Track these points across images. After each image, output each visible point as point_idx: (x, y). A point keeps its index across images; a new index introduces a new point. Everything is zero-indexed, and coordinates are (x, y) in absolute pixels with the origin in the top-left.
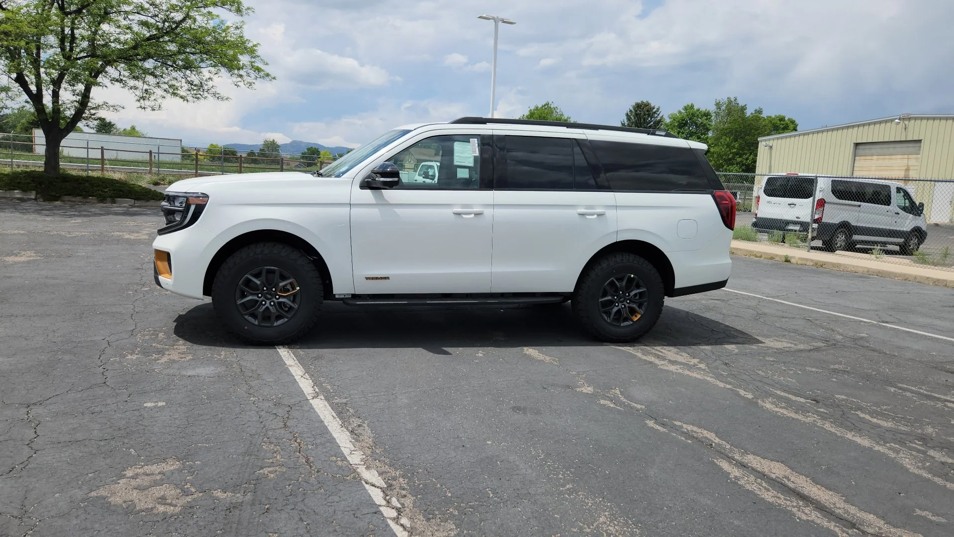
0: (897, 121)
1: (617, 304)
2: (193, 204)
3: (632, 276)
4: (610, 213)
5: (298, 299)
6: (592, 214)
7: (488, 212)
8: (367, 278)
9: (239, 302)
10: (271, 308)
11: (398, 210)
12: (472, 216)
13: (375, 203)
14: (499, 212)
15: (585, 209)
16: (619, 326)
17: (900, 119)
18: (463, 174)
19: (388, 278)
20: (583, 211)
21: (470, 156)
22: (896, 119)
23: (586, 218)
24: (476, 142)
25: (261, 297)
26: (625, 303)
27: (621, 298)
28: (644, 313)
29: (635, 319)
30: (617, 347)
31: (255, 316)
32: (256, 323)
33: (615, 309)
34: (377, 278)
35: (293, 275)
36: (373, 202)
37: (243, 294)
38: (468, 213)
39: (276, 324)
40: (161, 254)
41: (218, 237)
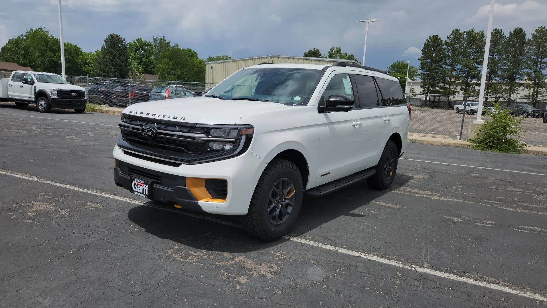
2: (244, 135)
3: (392, 152)
4: (391, 119)
6: (387, 120)
9: (269, 210)
10: (281, 209)
12: (358, 126)
16: (388, 180)
19: (329, 173)
21: (349, 87)
22: (269, 57)
23: (386, 123)
24: (349, 79)
25: (276, 203)
26: (388, 167)
28: (393, 171)
30: (393, 191)
33: (387, 171)
34: (325, 174)
35: (293, 182)
36: (326, 122)
37: (270, 203)
38: (356, 125)
39: (284, 220)
40: (197, 181)
41: (263, 160)
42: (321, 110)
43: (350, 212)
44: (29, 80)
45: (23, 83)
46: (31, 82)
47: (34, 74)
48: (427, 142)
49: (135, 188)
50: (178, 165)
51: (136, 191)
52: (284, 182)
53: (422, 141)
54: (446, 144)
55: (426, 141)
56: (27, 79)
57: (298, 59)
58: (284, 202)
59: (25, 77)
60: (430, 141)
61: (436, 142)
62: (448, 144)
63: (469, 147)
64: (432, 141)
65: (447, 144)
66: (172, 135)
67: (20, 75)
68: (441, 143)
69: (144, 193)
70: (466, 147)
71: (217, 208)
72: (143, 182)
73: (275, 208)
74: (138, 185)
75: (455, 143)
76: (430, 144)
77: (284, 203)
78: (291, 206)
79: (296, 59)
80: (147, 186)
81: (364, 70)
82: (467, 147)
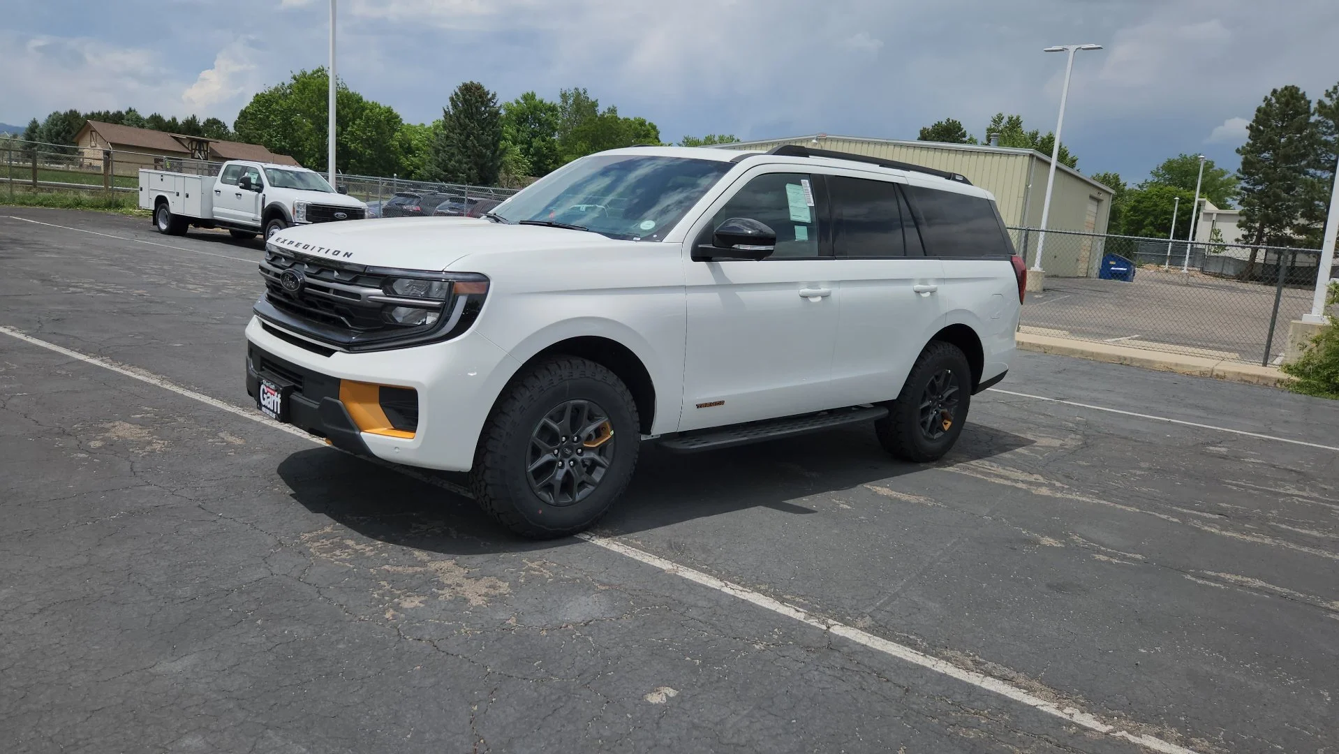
0: (814, 141)
1: (932, 411)
2: (463, 294)
3: (949, 372)
4: (943, 289)
5: (609, 451)
6: (926, 292)
7: (834, 292)
8: (699, 406)
9: (531, 468)
10: (571, 470)
12: (819, 299)
13: (714, 283)
15: (920, 284)
16: (933, 440)
17: (817, 139)
18: (801, 234)
19: (721, 403)
20: (918, 287)
21: (805, 206)
23: (921, 297)
24: (808, 185)
25: (556, 455)
26: (937, 408)
27: (935, 402)
28: (953, 420)
29: (946, 428)
30: (941, 469)
31: (549, 488)
32: (552, 501)
33: (931, 418)
34: (711, 405)
35: (605, 412)
36: (713, 282)
37: (536, 453)
38: (815, 296)
39: (578, 498)
40: (363, 389)
41: (511, 354)
42: (699, 254)
43: (786, 502)
44: (253, 181)
45: (241, 187)
46: (256, 185)
47: (265, 170)
48: (1162, 365)
49: (264, 399)
50: (328, 353)
51: (264, 406)
52: (577, 410)
53: (1148, 361)
54: (1214, 374)
55: (1161, 363)
56: (250, 179)
57: (888, 144)
58: (581, 454)
59: (246, 174)
60: (1171, 364)
61: (1188, 366)
62: (1221, 373)
63: (1278, 385)
64: (1177, 365)
65: (1217, 375)
66: (327, 289)
67: (239, 169)
68: (1203, 370)
69: (275, 410)
70: (1271, 384)
71: (397, 450)
72: (273, 387)
73: (550, 465)
74: (268, 392)
75: (1239, 373)
76: (1169, 371)
77: (579, 458)
78: (602, 466)
79: (882, 144)
80: (279, 396)
81: (876, 167)
82: (1275, 384)
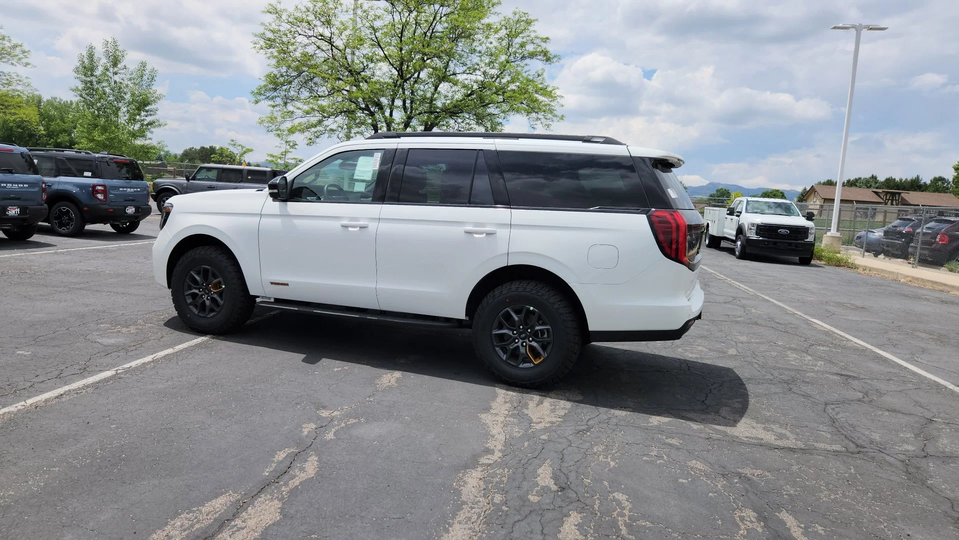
1: (517, 341)
3: (532, 308)
4: (502, 233)
5: (223, 296)
6: (481, 233)
7: (372, 226)
8: (272, 283)
11: (296, 222)
12: (358, 229)
13: (279, 213)
14: (383, 226)
15: (474, 226)
16: (517, 367)
18: (360, 188)
19: (288, 285)
20: (470, 228)
21: (370, 170)
23: (474, 237)
24: (380, 156)
25: (201, 292)
26: (526, 340)
27: (522, 333)
28: (547, 357)
29: (538, 362)
31: (195, 306)
32: (196, 313)
33: (514, 347)
34: (278, 284)
35: (220, 275)
38: (354, 227)
45: (728, 214)
47: (748, 202)
78: (220, 303)
